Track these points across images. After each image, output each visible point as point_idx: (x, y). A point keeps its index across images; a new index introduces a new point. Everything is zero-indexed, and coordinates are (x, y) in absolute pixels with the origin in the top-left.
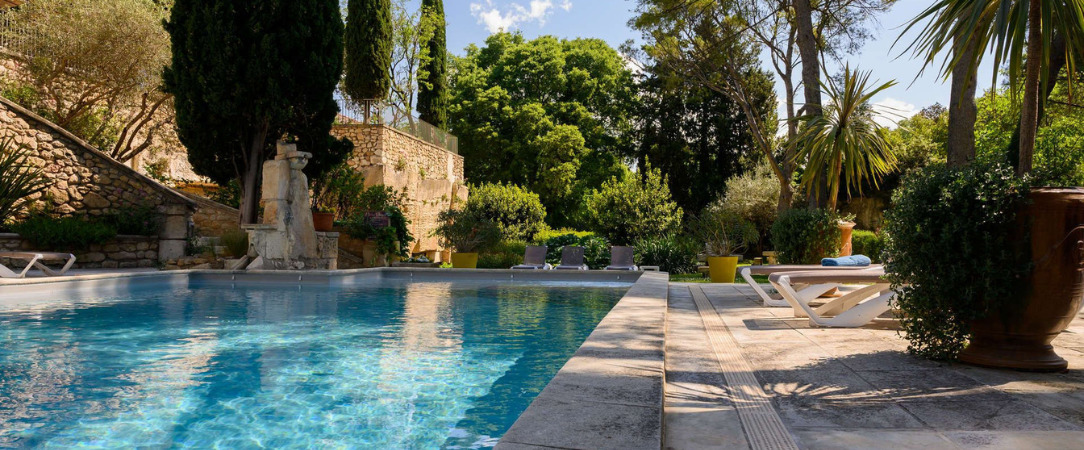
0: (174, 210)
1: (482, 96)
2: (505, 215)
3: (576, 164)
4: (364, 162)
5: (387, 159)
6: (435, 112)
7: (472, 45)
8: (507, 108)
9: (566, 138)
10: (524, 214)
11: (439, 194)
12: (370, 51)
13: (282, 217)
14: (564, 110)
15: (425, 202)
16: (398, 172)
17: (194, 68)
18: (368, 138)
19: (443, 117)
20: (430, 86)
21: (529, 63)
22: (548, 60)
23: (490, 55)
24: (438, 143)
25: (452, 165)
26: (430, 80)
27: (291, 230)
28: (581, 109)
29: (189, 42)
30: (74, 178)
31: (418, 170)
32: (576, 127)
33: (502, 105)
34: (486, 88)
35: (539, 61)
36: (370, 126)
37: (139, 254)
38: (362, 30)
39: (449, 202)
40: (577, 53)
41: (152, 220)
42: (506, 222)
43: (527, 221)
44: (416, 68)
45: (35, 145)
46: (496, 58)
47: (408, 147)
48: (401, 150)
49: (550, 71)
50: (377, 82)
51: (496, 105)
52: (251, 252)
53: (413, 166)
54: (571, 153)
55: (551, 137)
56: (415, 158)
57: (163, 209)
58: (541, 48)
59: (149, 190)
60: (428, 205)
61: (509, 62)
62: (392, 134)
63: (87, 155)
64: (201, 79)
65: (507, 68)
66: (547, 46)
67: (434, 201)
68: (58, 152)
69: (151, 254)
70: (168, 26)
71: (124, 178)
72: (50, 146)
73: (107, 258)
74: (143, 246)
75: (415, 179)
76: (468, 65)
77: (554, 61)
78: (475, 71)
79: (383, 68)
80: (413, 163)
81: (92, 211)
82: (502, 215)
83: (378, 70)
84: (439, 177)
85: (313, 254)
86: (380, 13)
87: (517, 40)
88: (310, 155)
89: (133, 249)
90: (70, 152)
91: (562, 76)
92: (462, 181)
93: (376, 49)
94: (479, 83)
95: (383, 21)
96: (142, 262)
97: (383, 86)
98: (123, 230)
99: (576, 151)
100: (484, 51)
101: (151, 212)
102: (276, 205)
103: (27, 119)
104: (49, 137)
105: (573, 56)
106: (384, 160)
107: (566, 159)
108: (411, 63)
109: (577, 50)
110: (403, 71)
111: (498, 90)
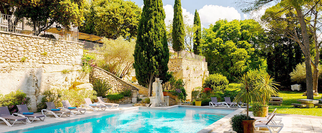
0: (135, 91)
1: (214, 41)
2: (216, 83)
3: (245, 61)
4: (178, 69)
5: (184, 67)
6: (198, 50)
7: (211, 24)
8: (222, 44)
9: (241, 53)
10: (221, 83)
11: (199, 74)
12: (179, 39)
13: (157, 95)
14: (241, 44)
15: (195, 78)
16: (187, 71)
17: (139, 64)
18: (179, 62)
19: (201, 51)
20: (196, 44)
21: (229, 30)
22: (235, 28)
23: (216, 28)
24: (199, 60)
25: (203, 66)
26: (196, 42)
27: (158, 97)
28: (246, 42)
29: (138, 59)
30: (116, 85)
31: (193, 69)
32: (244, 49)
33: (220, 44)
34: (215, 38)
35: (232, 29)
36: (179, 59)
37: (128, 101)
38: (176, 33)
39: (203, 77)
40: (245, 25)
41: (130, 93)
42: (216, 85)
43: (223, 85)
44: (192, 39)
45: (109, 79)
46: (219, 28)
47: (190, 63)
48: (188, 64)
49: (236, 32)
50: (181, 47)
51: (218, 44)
52: (150, 103)
53: (191, 68)
54: (243, 57)
55: (236, 53)
56: (192, 66)
57: (132, 91)
58: (233, 24)
59: (130, 86)
60: (196, 78)
61: (222, 30)
62: (185, 60)
63: (118, 80)
64: (140, 66)
65: (222, 31)
66: (235, 24)
67: (198, 77)
68: (113, 79)
69: (130, 101)
70: (134, 55)
71: (125, 84)
72: (111, 78)
73: (122, 102)
74: (129, 99)
75: (192, 72)
76: (210, 31)
77: (237, 28)
78: (212, 33)
79: (182, 43)
80: (191, 67)
81: (119, 91)
82: (215, 83)
83: (181, 43)
84: (200, 69)
85: (163, 102)
86: (181, 28)
87: (225, 22)
88: (162, 81)
89: (127, 100)
90: (115, 79)
91: (240, 33)
92: (207, 69)
93: (180, 38)
94: (213, 37)
95: (182, 30)
96: (129, 102)
97: (182, 48)
98: (125, 96)
99: (245, 57)
100: (215, 26)
101: (130, 91)
102: (155, 92)
103: (107, 73)
104: (111, 76)
105: (243, 26)
106: (183, 68)
107: (241, 59)
108: (191, 38)
109: (245, 24)
110: (188, 41)
111: (219, 39)
